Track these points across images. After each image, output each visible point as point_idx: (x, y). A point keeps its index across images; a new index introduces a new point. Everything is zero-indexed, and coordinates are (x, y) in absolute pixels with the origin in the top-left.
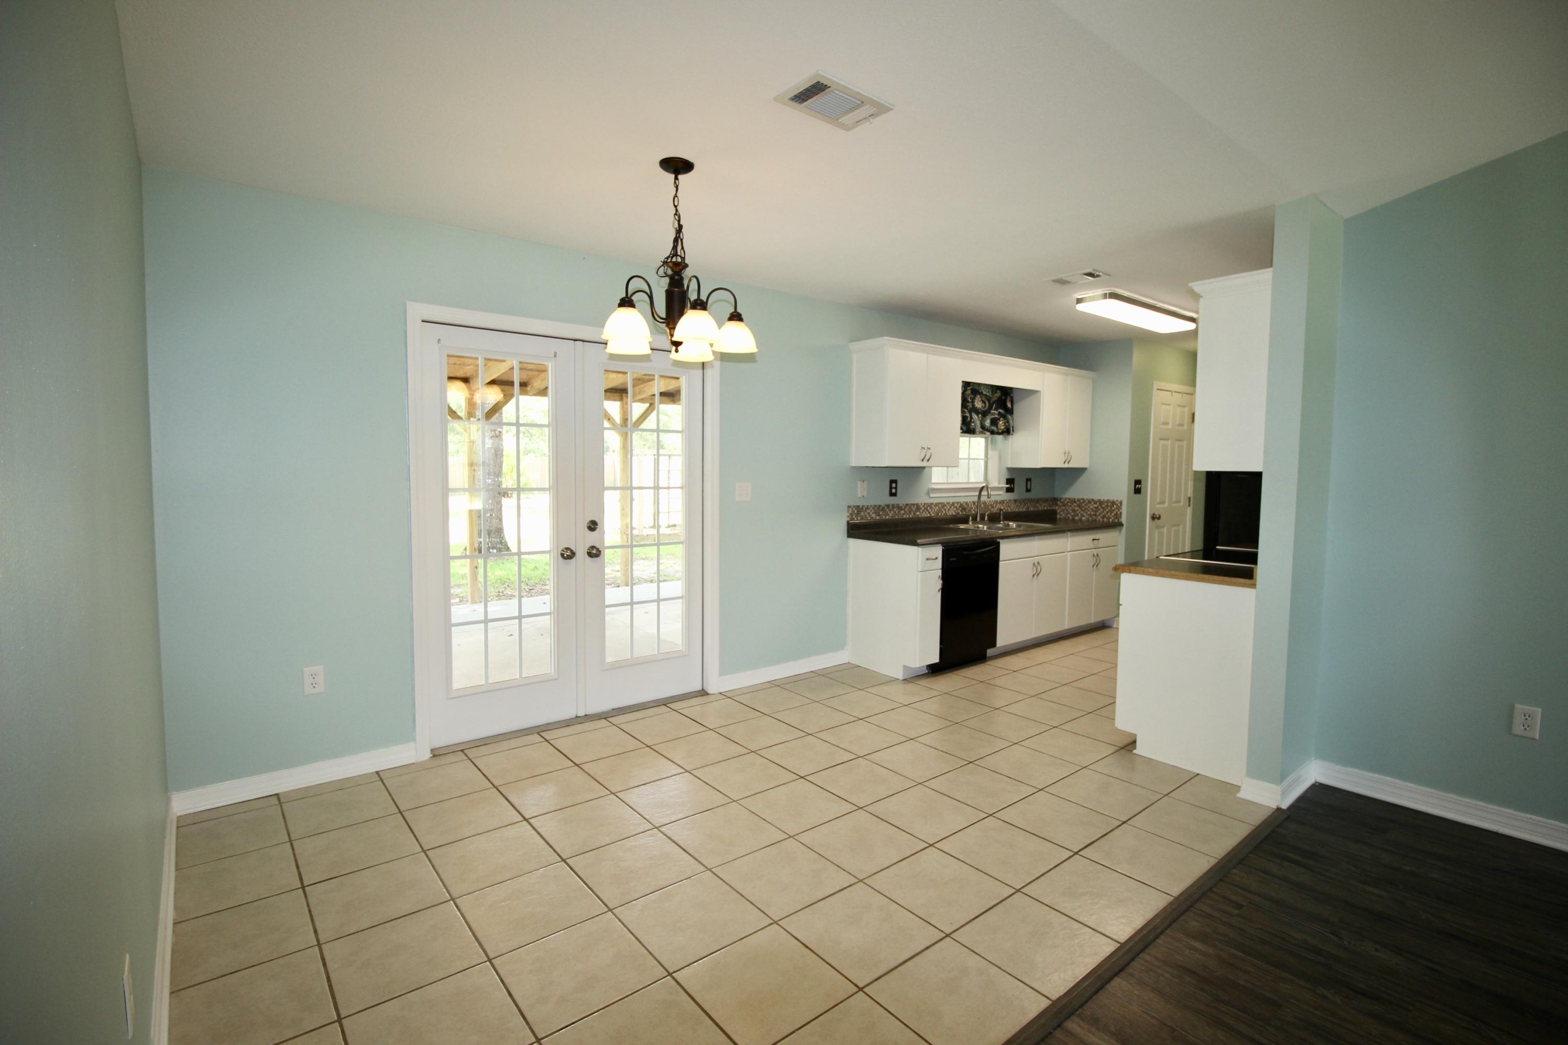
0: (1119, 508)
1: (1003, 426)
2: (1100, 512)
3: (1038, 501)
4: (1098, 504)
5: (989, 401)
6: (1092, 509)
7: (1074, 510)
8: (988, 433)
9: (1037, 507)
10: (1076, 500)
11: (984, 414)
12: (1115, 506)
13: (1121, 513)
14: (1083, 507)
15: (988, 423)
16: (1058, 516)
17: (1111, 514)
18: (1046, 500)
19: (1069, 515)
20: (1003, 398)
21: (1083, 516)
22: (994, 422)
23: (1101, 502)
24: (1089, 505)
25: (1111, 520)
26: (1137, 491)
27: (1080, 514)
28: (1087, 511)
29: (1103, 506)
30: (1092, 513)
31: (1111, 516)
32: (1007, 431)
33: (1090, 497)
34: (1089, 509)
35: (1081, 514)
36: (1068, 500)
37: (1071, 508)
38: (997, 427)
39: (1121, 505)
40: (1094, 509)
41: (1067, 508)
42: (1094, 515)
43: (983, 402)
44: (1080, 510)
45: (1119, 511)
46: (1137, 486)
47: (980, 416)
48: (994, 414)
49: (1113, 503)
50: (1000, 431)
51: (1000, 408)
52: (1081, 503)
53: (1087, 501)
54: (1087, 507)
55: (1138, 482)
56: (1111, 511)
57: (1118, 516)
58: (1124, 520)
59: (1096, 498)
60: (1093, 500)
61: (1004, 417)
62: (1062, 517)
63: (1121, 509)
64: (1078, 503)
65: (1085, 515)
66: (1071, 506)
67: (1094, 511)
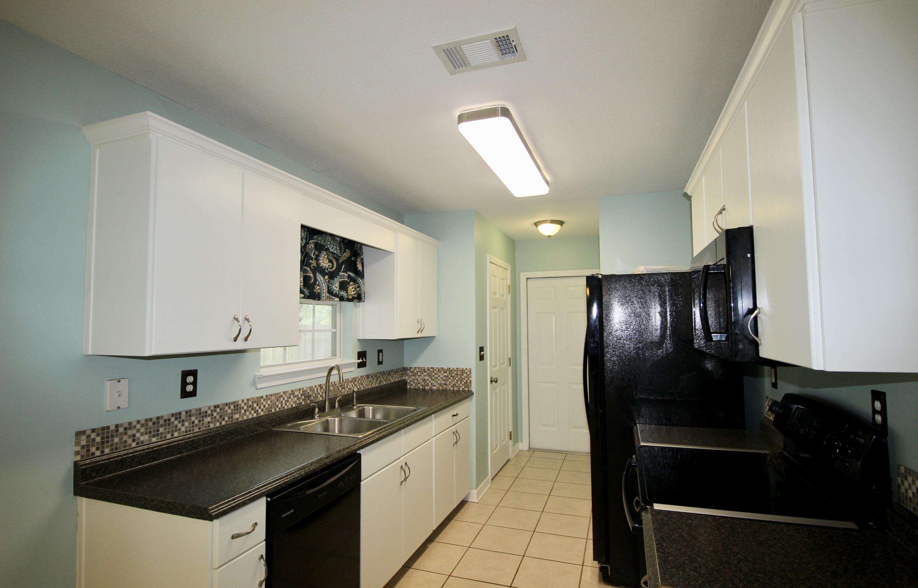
0: (469, 376)
1: (354, 291)
2: (450, 381)
3: (389, 373)
4: (448, 372)
5: (337, 260)
6: (443, 378)
7: (424, 379)
8: (337, 299)
9: (389, 379)
10: (426, 370)
11: (332, 276)
12: (465, 375)
13: (470, 381)
14: (433, 376)
15: (336, 287)
16: (408, 387)
17: (461, 383)
18: (396, 371)
19: (419, 385)
20: (353, 259)
21: (433, 386)
22: (343, 286)
23: (450, 371)
24: (439, 374)
25: (461, 389)
26: (482, 358)
27: (430, 384)
28: (437, 380)
29: (453, 375)
30: (443, 382)
31: (461, 385)
32: (359, 298)
33: (440, 366)
34: (439, 378)
35: (432, 384)
36: (417, 370)
37: (421, 377)
38: (347, 292)
39: (470, 373)
40: (444, 378)
41: (417, 377)
42: (444, 384)
43: (330, 261)
44: (430, 380)
45: (468, 379)
46: (482, 353)
47: (327, 277)
48: (343, 277)
49: (463, 371)
50: (350, 297)
51: (350, 271)
52: (431, 371)
53: (437, 370)
54: (437, 376)
55: (481, 349)
56: (462, 380)
57: (468, 384)
58: (473, 389)
59: (445, 367)
60: (442, 368)
61: (355, 281)
62: (412, 387)
63: (470, 377)
64: (428, 372)
65: (435, 384)
66: (421, 376)
67: (444, 380)
